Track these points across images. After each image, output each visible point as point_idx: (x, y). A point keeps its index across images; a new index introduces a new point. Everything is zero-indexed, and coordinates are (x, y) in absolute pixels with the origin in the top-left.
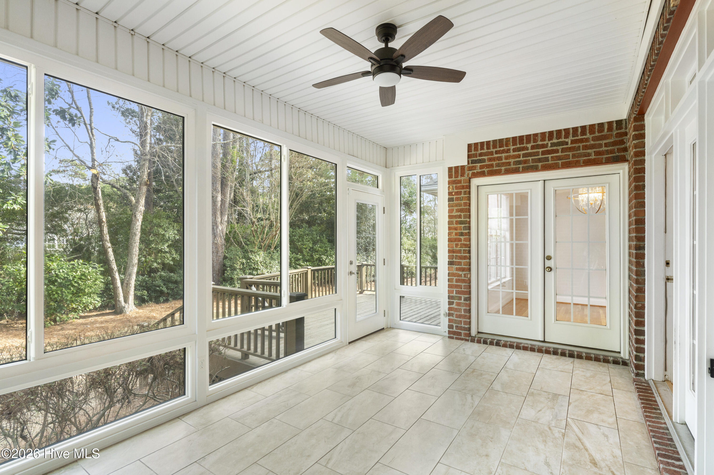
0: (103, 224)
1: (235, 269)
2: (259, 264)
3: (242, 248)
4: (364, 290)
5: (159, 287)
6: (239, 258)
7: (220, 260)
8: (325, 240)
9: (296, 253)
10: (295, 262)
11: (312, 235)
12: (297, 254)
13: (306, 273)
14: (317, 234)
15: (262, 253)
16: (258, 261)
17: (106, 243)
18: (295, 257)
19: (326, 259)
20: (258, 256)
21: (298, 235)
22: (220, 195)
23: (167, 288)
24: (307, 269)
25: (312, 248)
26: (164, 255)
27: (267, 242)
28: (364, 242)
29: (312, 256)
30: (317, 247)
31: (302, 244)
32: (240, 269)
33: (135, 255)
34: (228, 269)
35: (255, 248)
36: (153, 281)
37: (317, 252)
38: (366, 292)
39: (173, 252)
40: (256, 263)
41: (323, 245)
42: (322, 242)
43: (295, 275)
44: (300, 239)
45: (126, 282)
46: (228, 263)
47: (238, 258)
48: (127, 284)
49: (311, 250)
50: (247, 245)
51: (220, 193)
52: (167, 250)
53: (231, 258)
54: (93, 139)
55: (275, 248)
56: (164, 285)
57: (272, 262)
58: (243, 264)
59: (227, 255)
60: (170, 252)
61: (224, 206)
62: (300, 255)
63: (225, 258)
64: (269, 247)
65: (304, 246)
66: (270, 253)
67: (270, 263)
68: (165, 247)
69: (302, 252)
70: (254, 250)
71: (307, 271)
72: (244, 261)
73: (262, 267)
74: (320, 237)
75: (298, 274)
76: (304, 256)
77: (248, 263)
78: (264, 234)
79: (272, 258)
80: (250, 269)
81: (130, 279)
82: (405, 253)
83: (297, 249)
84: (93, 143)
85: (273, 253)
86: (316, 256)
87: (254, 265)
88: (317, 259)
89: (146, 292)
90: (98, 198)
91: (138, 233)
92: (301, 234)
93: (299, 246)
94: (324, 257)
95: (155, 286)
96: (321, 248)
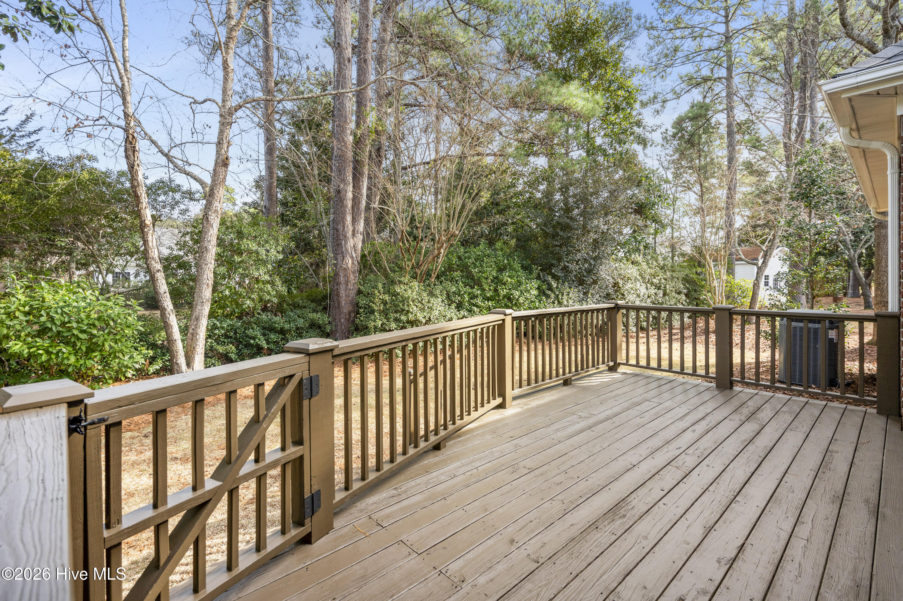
0: (146, 230)
1: (373, 312)
2: (411, 303)
3: (386, 276)
4: (620, 364)
5: (254, 339)
6: (379, 292)
7: (351, 296)
8: (517, 265)
9: (470, 286)
10: (469, 301)
11: (496, 256)
12: (472, 288)
13: (501, 326)
14: (503, 256)
15: (415, 284)
16: (409, 297)
17: (153, 262)
18: (469, 293)
19: (519, 297)
20: (410, 291)
21: (473, 256)
22: (351, 189)
23: (268, 343)
24: (502, 317)
25: (496, 278)
26: (263, 286)
27: (424, 268)
28: (580, 269)
29: (496, 290)
30: (506, 277)
31: (480, 272)
32: (380, 312)
33: (205, 286)
34: (362, 310)
35: (405, 277)
36: (245, 329)
37: (505, 284)
38: (622, 369)
39: (278, 282)
40: (404, 300)
41: (514, 273)
42: (512, 269)
43: (468, 332)
44: (477, 263)
45: (191, 331)
46: (363, 302)
47: (376, 292)
48: (192, 334)
49: (496, 281)
50: (394, 271)
51: (351, 185)
52: (267, 277)
53: (369, 294)
54: (125, 79)
55: (438, 277)
56: (264, 335)
57: (432, 300)
58: (385, 303)
59: (362, 288)
60: (272, 283)
61: (358, 209)
62: (478, 290)
63: (359, 292)
64: (428, 274)
65: (483, 275)
66: (429, 285)
67: (429, 302)
68: (262, 273)
69: (480, 286)
70: (402, 279)
71: (504, 320)
72: (387, 297)
73: (415, 308)
74: (508, 260)
75: (475, 331)
76: (483, 290)
77: (394, 301)
78: (420, 253)
79: (431, 294)
80: (396, 312)
81: (197, 326)
82: (647, 288)
83: (473, 279)
84: (126, 84)
85: (435, 285)
86: (503, 292)
87: (403, 305)
88: (504, 296)
89: (233, 348)
90: (136, 184)
91: (210, 247)
92: (479, 255)
93: (475, 274)
94: (516, 293)
95: (248, 336)
96: (511, 278)
